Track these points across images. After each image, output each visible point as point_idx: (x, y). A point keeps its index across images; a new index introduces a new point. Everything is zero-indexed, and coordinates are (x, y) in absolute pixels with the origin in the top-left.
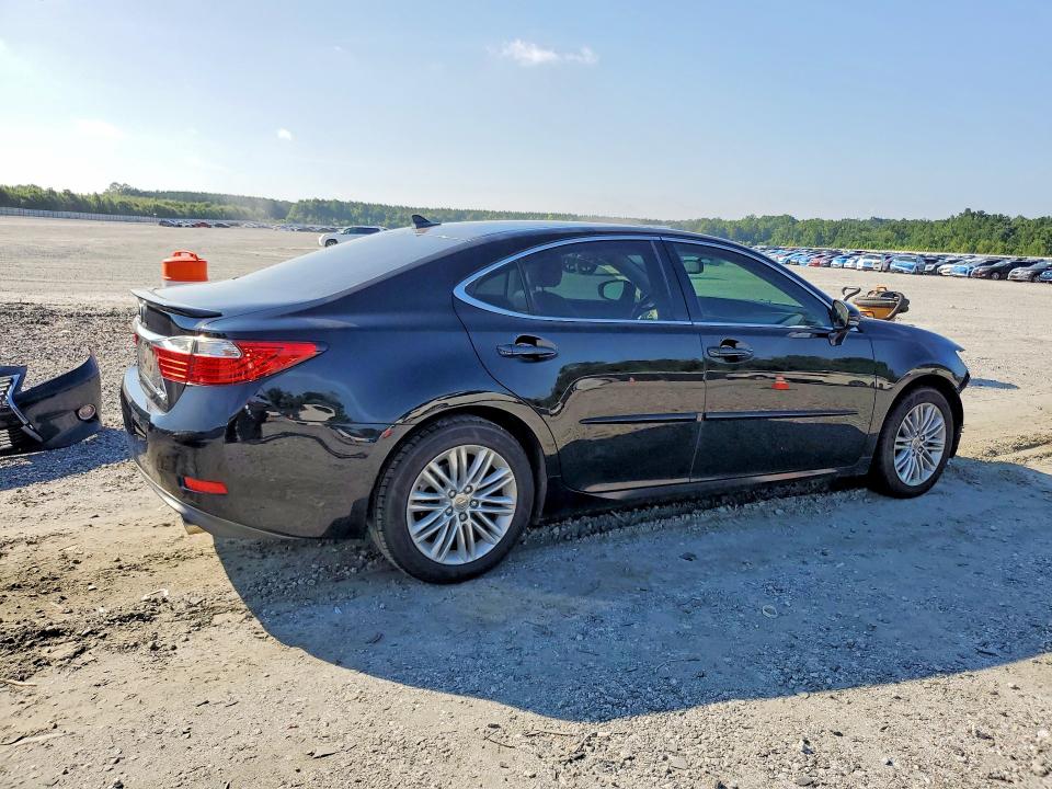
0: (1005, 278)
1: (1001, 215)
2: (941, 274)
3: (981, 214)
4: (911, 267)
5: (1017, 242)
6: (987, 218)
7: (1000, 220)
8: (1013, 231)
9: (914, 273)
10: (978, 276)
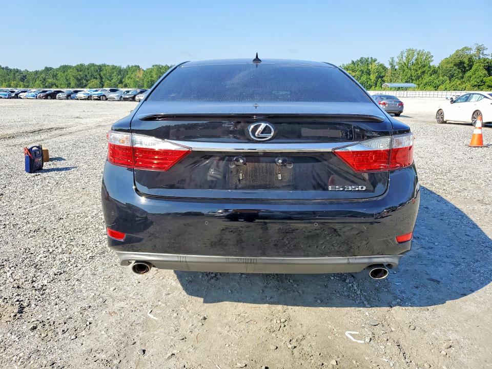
0: (55, 98)
1: (17, 69)
2: (21, 98)
3: (7, 68)
4: (6, 95)
5: (28, 82)
6: (11, 70)
7: (17, 72)
8: (25, 77)
9: (8, 98)
10: (40, 98)
